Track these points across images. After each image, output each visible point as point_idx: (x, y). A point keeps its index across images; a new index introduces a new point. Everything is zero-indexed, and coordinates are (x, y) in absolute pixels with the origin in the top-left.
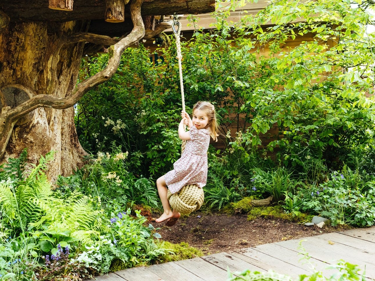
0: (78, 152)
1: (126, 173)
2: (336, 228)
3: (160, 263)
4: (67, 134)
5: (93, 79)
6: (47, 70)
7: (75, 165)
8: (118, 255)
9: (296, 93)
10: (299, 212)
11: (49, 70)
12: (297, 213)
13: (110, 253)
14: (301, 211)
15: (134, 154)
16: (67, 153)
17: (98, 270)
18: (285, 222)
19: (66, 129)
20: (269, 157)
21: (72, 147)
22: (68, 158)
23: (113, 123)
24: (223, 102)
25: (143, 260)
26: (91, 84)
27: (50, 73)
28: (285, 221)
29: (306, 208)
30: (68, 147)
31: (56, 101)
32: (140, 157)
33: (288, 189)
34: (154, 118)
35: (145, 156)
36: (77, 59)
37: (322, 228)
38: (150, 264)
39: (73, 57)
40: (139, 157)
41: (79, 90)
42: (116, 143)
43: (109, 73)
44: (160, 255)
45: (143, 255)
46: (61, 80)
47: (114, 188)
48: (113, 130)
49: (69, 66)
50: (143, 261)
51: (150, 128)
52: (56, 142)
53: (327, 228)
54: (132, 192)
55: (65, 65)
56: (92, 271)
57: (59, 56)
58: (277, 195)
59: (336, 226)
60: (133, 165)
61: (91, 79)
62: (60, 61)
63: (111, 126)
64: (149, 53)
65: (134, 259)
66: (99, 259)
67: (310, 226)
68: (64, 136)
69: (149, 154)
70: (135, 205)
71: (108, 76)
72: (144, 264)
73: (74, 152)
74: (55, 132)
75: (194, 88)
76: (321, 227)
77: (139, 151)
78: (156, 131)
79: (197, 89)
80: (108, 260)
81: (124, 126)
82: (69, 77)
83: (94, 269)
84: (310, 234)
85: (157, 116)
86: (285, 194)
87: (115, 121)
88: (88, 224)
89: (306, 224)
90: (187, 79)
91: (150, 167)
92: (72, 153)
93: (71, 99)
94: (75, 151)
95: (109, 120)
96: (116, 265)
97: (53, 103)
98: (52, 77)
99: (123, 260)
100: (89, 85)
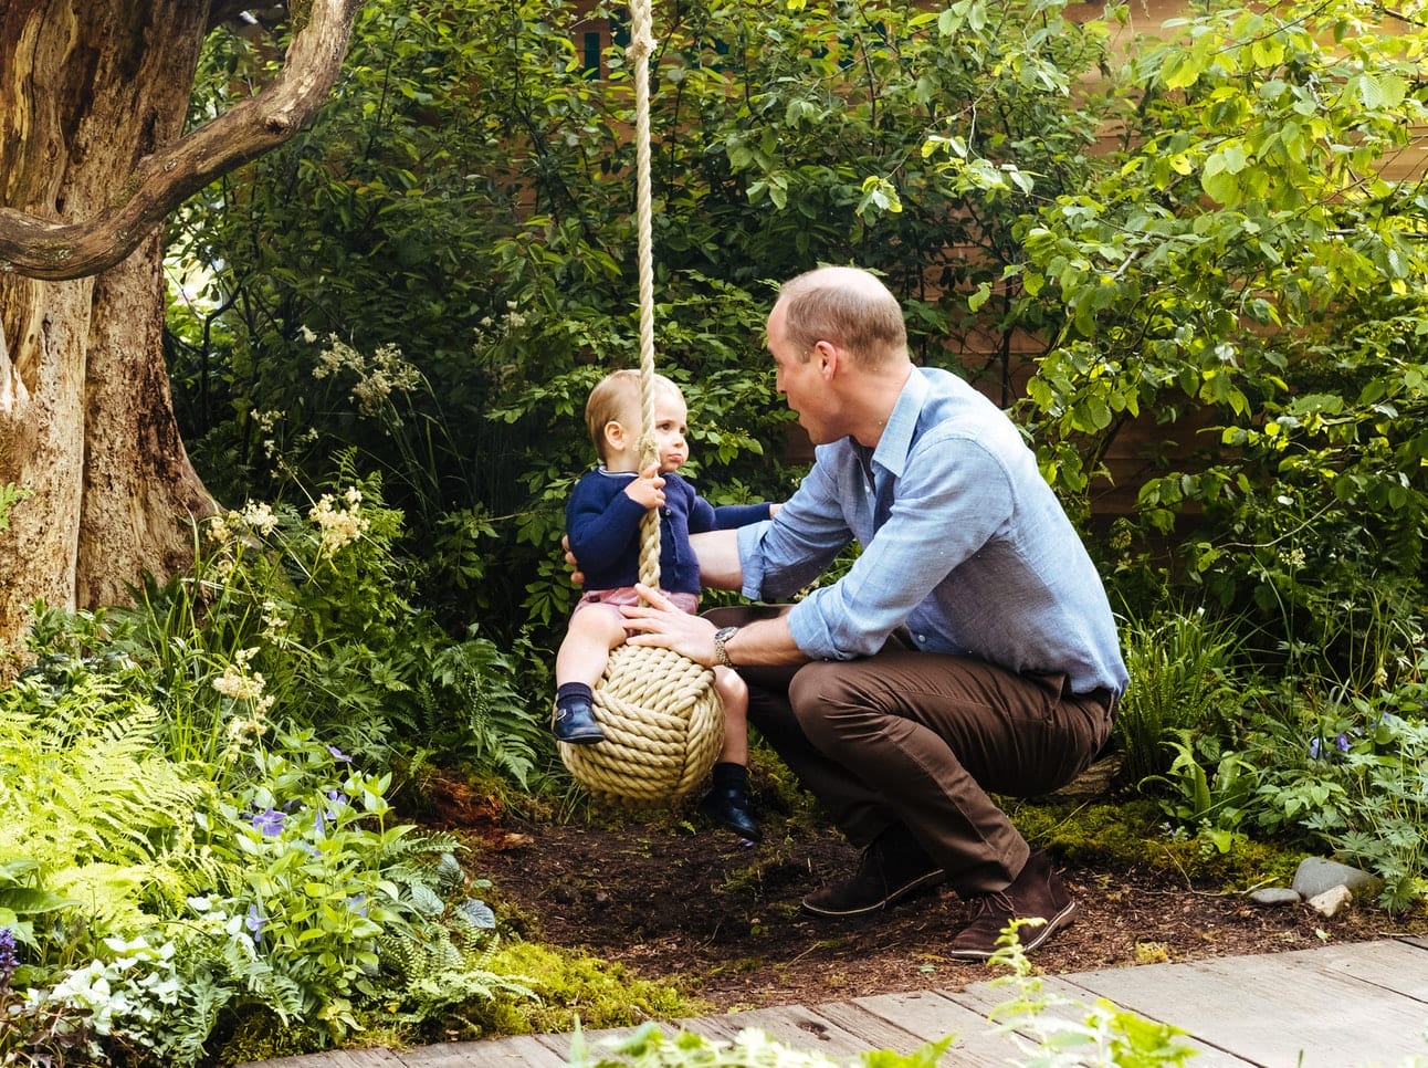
0: (174, 500)
1: (400, 612)
2: (1401, 919)
3: (467, 1038)
4: (121, 410)
5: (213, 133)
6: (12, 90)
7: (154, 565)
8: (258, 986)
9: (1252, 228)
10: (1241, 838)
11: (18, 87)
12: (1222, 840)
13: (218, 973)
14: (1252, 830)
15: (454, 519)
16: (113, 505)
17: (160, 1051)
18: (1161, 883)
19: (117, 385)
20: (1141, 557)
21: (143, 475)
22: (119, 527)
23: (356, 361)
24: (933, 272)
25: (384, 1017)
26: (204, 157)
27: (22, 102)
28: (1161, 880)
29: (1275, 818)
30: (125, 474)
31: (33, 241)
32: (482, 534)
33: (1202, 721)
34: (564, 342)
35: (510, 530)
36: (175, 36)
37: (1336, 915)
38: (419, 1042)
39: (149, 23)
40: (475, 534)
41: (146, 189)
42: (357, 458)
43: (290, 106)
44: (474, 1000)
45: (390, 994)
46: (83, 137)
47: (326, 682)
48: (358, 398)
49: (128, 70)
50: (388, 1025)
51: (540, 393)
52: (50, 444)
53: (1355, 919)
54: (429, 706)
55: (110, 66)
56: (129, 1053)
57: (73, 20)
58: (1145, 750)
59: (1405, 908)
60: (447, 573)
61: (204, 135)
62: (82, 44)
63: (348, 377)
64: (572, 11)
65: (338, 1012)
66: (164, 1000)
67: (1278, 905)
68: (103, 419)
69: (530, 524)
70: (431, 768)
71: (284, 120)
72: (386, 1037)
73: (153, 500)
74: (43, 397)
75: (766, 194)
76: (1329, 912)
77: (479, 506)
78: (570, 411)
79: (780, 202)
80: (203, 1006)
81: (409, 378)
82: (129, 129)
83: (138, 1046)
84: (1265, 943)
85: (580, 333)
86: (1179, 741)
87: (369, 356)
88: (144, 839)
89: (1256, 895)
90: (735, 148)
91: (530, 588)
92: (146, 505)
93: (103, 231)
94: (159, 495)
95: (339, 347)
96: (251, 1031)
97: (20, 251)
98: (33, 121)
99: (281, 1011)
100: (194, 167)
